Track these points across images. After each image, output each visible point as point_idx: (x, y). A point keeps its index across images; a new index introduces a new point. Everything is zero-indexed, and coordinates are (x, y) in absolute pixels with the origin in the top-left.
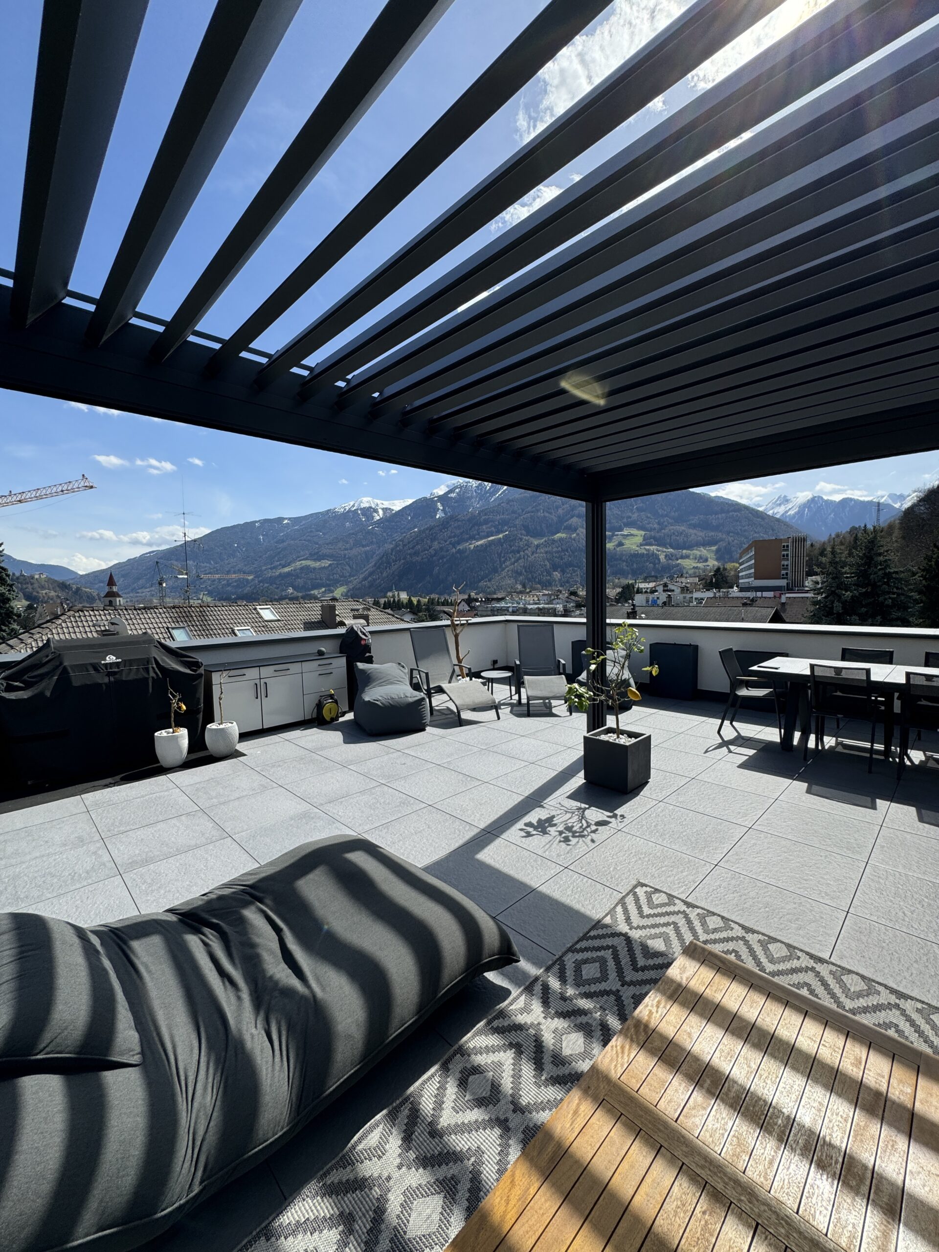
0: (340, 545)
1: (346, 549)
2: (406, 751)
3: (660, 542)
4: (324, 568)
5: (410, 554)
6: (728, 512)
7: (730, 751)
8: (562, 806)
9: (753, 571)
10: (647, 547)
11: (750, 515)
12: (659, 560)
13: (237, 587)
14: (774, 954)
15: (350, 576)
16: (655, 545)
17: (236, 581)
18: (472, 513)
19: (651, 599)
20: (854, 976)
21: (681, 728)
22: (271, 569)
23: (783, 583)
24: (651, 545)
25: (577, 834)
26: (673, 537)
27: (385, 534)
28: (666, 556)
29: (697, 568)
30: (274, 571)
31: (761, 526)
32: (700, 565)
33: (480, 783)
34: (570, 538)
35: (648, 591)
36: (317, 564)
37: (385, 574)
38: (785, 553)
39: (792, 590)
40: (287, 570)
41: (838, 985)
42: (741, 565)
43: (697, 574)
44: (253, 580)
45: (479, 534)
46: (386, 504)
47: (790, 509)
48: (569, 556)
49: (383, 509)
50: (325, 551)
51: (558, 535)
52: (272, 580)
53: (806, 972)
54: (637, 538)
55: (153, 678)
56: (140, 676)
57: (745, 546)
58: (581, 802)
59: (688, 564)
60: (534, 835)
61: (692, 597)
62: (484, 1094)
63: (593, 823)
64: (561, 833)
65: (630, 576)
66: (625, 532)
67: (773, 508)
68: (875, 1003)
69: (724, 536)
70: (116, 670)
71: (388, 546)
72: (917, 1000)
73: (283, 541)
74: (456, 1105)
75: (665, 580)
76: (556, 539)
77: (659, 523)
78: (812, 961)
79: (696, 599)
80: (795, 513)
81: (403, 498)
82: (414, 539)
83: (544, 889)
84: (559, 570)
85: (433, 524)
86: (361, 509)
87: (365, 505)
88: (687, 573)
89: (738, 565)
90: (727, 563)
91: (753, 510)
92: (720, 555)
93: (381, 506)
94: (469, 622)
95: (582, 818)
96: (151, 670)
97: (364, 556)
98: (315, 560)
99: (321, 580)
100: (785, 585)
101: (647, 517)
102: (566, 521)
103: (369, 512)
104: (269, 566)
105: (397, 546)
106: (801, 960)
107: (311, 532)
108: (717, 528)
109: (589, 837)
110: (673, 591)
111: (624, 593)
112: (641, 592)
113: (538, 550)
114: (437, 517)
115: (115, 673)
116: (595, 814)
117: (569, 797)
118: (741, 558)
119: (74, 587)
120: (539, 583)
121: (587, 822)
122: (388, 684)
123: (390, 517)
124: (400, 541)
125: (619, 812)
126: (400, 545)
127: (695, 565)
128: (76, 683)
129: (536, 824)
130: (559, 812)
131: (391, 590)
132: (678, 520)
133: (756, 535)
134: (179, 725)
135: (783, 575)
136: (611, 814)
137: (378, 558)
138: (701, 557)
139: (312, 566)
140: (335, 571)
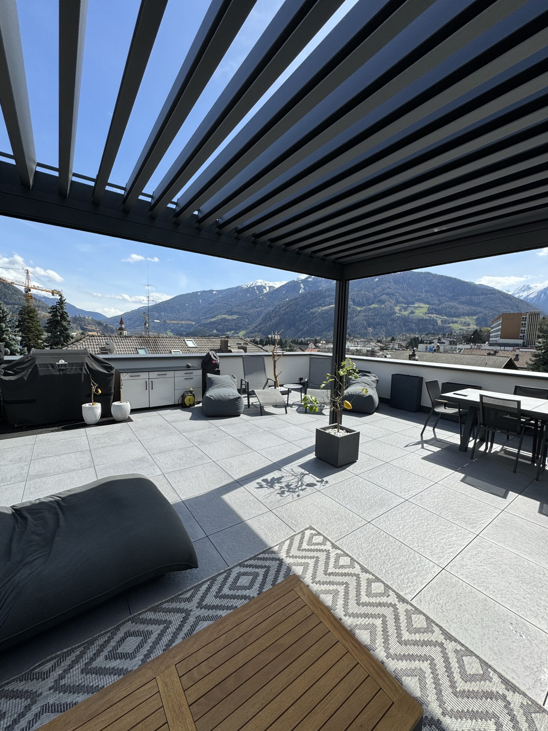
0: (244, 307)
1: (247, 309)
2: (221, 428)
3: (439, 312)
4: (234, 319)
5: (283, 314)
6: (486, 294)
7: (423, 447)
8: (293, 471)
9: (500, 333)
10: (430, 315)
11: (502, 297)
12: (437, 323)
13: (187, 328)
14: (373, 590)
15: (248, 325)
16: (435, 314)
17: (186, 325)
18: (321, 290)
19: (429, 347)
20: (422, 616)
21: (398, 429)
22: (205, 319)
23: (520, 342)
24: (432, 313)
25: (291, 490)
26: (448, 310)
27: (269, 301)
28: (442, 321)
29: (462, 329)
30: (207, 320)
31: (509, 304)
32: (465, 328)
33: (252, 451)
34: (381, 307)
35: (428, 342)
36: (230, 317)
37: (268, 325)
38: (523, 322)
39: (526, 346)
40: (213, 320)
41: (406, 621)
42: (492, 329)
43: (462, 333)
44: (195, 325)
45: (324, 303)
46: (271, 284)
47: (531, 294)
48: (379, 318)
49: (269, 287)
50: (235, 310)
51: (373, 305)
52: (205, 325)
53: (389, 607)
54: (424, 309)
55: (84, 374)
56: (77, 372)
57: (496, 317)
58: (305, 470)
59: (456, 326)
60: (264, 487)
61: (456, 348)
62: (129, 651)
63: (305, 484)
64: (282, 488)
65: (417, 332)
66: (416, 305)
67: (519, 293)
68: (426, 639)
69: (483, 310)
70: (64, 368)
71: (271, 309)
72: (460, 643)
73: (212, 303)
74: (109, 655)
75: (440, 336)
76: (371, 308)
77: (439, 300)
78: (397, 600)
79: (459, 349)
80: (535, 297)
81: (280, 281)
82: (286, 305)
83: (250, 523)
84: (372, 327)
85: (297, 296)
86: (257, 286)
87: (259, 284)
88: (455, 332)
89: (490, 329)
90: (483, 327)
91: (504, 293)
92: (478, 322)
93: (268, 285)
94: (284, 354)
95: (301, 480)
96: (84, 369)
97: (256, 313)
98: (229, 315)
99: (232, 326)
100: (522, 343)
101: (432, 296)
102: (379, 297)
103: (261, 288)
104: (204, 317)
105: (276, 308)
106: (389, 598)
107: (228, 298)
108: (478, 305)
109: (297, 493)
110: (444, 343)
111: (412, 343)
112: (423, 343)
113: (360, 314)
114: (300, 292)
115: (63, 370)
116: (310, 478)
117: (300, 466)
118: (492, 324)
119: (105, 324)
120: (359, 334)
121: (302, 483)
122: (222, 387)
123: (272, 292)
124: (278, 305)
125: (325, 479)
126: (277, 308)
127: (461, 328)
128: (41, 374)
129: (269, 480)
130: (288, 474)
131: (271, 334)
132: (452, 299)
133: (505, 310)
134: (96, 401)
135: (521, 337)
136: (320, 480)
137: (264, 315)
138: (465, 323)
139: (227, 318)
140: (240, 322)
